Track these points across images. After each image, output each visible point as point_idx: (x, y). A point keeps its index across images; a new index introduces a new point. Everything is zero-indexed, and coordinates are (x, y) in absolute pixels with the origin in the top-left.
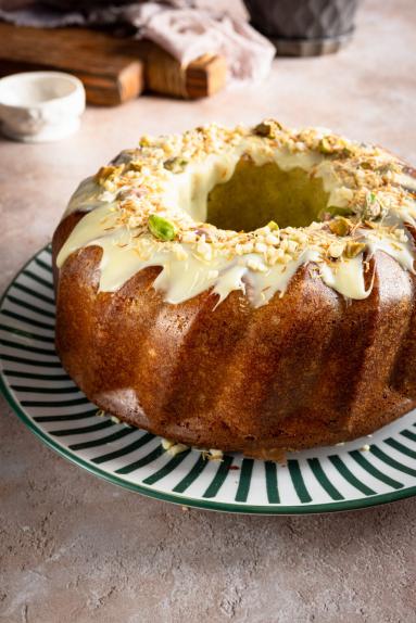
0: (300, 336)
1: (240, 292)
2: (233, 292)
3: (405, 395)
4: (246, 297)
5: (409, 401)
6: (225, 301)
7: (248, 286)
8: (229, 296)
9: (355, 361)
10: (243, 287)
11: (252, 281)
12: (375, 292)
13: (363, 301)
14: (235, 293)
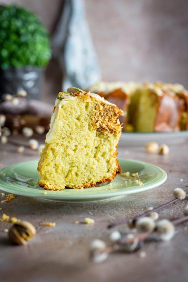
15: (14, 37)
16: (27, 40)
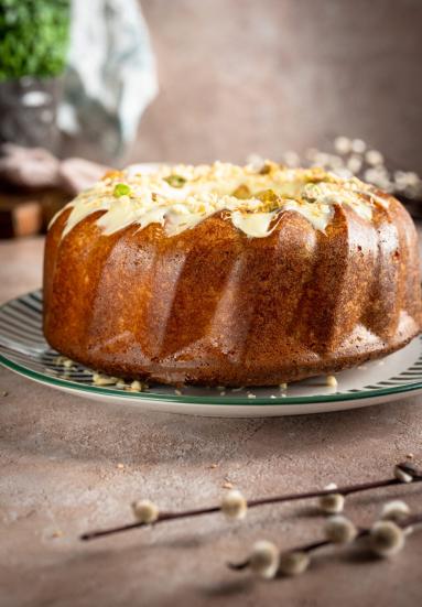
0: (199, 259)
1: (159, 225)
2: (152, 224)
4: (164, 228)
5: (316, 355)
6: (145, 229)
7: (167, 221)
8: (148, 226)
9: (250, 292)
10: (163, 222)
11: (172, 219)
12: (276, 233)
13: (262, 239)
14: (154, 225)
16: (18, 19)
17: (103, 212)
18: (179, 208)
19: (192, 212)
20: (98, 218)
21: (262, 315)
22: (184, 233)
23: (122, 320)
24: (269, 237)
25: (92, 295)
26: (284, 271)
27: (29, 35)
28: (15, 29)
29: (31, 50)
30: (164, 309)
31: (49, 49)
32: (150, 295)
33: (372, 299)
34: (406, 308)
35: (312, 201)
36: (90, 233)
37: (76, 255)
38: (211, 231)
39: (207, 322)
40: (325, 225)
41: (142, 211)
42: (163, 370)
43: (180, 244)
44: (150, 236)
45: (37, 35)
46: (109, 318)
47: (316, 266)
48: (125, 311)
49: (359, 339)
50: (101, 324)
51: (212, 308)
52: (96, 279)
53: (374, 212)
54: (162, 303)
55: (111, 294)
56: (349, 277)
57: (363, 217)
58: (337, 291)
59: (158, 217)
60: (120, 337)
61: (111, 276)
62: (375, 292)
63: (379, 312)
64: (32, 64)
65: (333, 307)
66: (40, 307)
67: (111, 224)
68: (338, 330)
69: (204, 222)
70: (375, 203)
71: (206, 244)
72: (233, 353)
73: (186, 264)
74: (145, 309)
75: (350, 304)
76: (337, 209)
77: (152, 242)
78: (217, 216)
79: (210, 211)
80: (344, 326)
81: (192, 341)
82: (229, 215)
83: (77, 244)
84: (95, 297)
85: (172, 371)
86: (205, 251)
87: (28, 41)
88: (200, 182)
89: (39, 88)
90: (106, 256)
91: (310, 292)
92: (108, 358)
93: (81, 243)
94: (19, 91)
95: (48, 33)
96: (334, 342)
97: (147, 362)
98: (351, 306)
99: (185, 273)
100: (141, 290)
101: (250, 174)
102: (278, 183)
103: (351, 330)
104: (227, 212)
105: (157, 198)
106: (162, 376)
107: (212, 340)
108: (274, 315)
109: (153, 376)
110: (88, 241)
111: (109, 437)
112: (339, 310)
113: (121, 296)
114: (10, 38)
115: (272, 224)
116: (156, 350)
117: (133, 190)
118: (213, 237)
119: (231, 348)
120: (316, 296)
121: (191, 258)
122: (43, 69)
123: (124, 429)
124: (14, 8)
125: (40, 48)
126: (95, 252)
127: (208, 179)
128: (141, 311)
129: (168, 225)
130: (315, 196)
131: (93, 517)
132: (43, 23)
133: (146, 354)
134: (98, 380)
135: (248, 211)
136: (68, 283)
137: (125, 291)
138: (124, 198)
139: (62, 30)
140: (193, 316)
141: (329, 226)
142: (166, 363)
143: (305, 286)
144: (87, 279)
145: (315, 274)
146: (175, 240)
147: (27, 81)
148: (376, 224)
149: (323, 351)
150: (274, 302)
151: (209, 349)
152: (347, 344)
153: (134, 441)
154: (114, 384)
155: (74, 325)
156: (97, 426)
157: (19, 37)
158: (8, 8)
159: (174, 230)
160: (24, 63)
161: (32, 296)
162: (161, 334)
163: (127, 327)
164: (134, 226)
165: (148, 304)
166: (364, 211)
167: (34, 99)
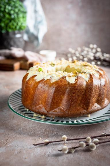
0: (58, 89)
2: (47, 79)
3: (84, 109)
4: (50, 81)
5: (85, 111)
8: (47, 80)
9: (70, 96)
11: (52, 78)
12: (76, 83)
13: (73, 84)
14: (48, 80)
15: (7, 16)
16: (14, 17)
17: (36, 76)
18: (54, 75)
19: (57, 76)
20: (35, 77)
21: (73, 102)
22: (55, 82)
23: (40, 102)
24: (75, 83)
25: (33, 96)
26: (78, 91)
27: (17, 21)
28: (14, 19)
29: (17, 24)
30: (50, 100)
31: (22, 24)
32: (47, 96)
33: (99, 97)
34: (107, 98)
35: (85, 73)
36: (33, 81)
37: (29, 85)
38: (61, 82)
39: (60, 103)
40: (88, 80)
41: (45, 76)
42: (50, 114)
43: (54, 85)
44: (47, 82)
45: (19, 21)
46: (37, 101)
47: (86, 90)
48: (41, 100)
49: (96, 106)
50: (35, 102)
51: (61, 100)
52: (34, 92)
53: (99, 76)
54: (50, 99)
55: (38, 96)
56: (93, 92)
57: (97, 77)
58: (90, 96)
59: (49, 78)
60: (40, 106)
61: (38, 92)
62: (100, 95)
63: (100, 100)
64: (18, 27)
65: (89, 100)
66: (21, 93)
67: (38, 79)
68: (91, 105)
69: (59, 79)
70: (100, 73)
71: (60, 85)
72: (66, 111)
73: (55, 90)
74: (46, 100)
75: (94, 98)
76: (91, 75)
77: (47, 84)
78: (63, 78)
79: (61, 76)
80: (92, 104)
81: (57, 107)
82: (65, 78)
83: (30, 83)
84: (34, 96)
85: (52, 114)
86: (60, 87)
87: (17, 22)
88: (58, 65)
89: (19, 33)
90: (37, 87)
91: (84, 96)
92: (37, 110)
93: (31, 83)
94: (14, 34)
95: (21, 20)
96: (90, 108)
97: (46, 112)
98: (94, 99)
99: (55, 92)
100: (45, 95)
101: (70, 63)
102: (77, 65)
103: (94, 104)
104: (65, 77)
105: (49, 72)
106: (50, 115)
107: (61, 107)
108: (76, 101)
109: (48, 115)
110: (32, 82)
111: (38, 130)
112: (91, 100)
113: (40, 96)
114: (13, 22)
115: (76, 80)
116: (48, 109)
117: (43, 70)
118: (62, 83)
119: (66, 109)
120: (86, 97)
121: (57, 88)
122: (20, 28)
123: (41, 127)
124: (13, 14)
125: (20, 24)
126: (34, 85)
127: (60, 64)
128: (45, 100)
129: (51, 80)
130: (86, 72)
131: (34, 153)
132: (20, 18)
133: (46, 110)
134: (35, 115)
135: (70, 76)
136: (28, 92)
137: (41, 95)
138: (41, 72)
139: (25, 19)
140: (57, 102)
141: (89, 80)
142: (51, 112)
143: (83, 95)
144: (32, 92)
145: (85, 92)
146: (53, 84)
147: (16, 32)
148: (100, 79)
149: (87, 110)
150: (76, 99)
151: (61, 109)
152: (93, 108)
153: (43, 131)
154: (38, 116)
155: (29, 101)
156: (35, 127)
157: (15, 21)
158: (12, 14)
159: (53, 81)
160: (16, 27)
161: (19, 91)
162: (49, 106)
163: (42, 103)
164: (43, 80)
165: (46, 99)
166: (97, 75)
167: (18, 36)
